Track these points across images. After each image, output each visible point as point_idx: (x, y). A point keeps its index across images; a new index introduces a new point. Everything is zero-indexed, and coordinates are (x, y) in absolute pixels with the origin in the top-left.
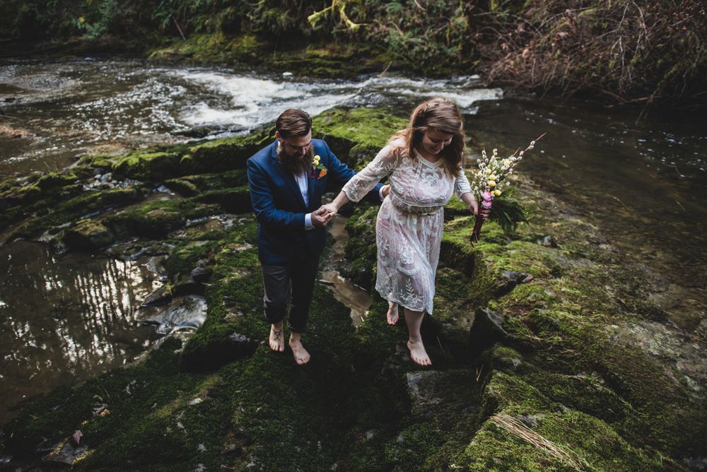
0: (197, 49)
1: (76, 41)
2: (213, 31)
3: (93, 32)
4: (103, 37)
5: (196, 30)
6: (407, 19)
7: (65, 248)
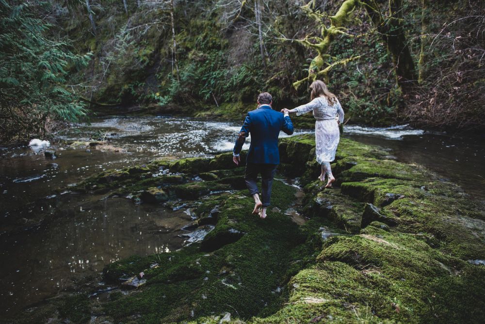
0: (225, 112)
1: (153, 106)
2: (236, 101)
3: (164, 101)
4: (169, 104)
5: (226, 101)
6: (362, 91)
7: (141, 201)
